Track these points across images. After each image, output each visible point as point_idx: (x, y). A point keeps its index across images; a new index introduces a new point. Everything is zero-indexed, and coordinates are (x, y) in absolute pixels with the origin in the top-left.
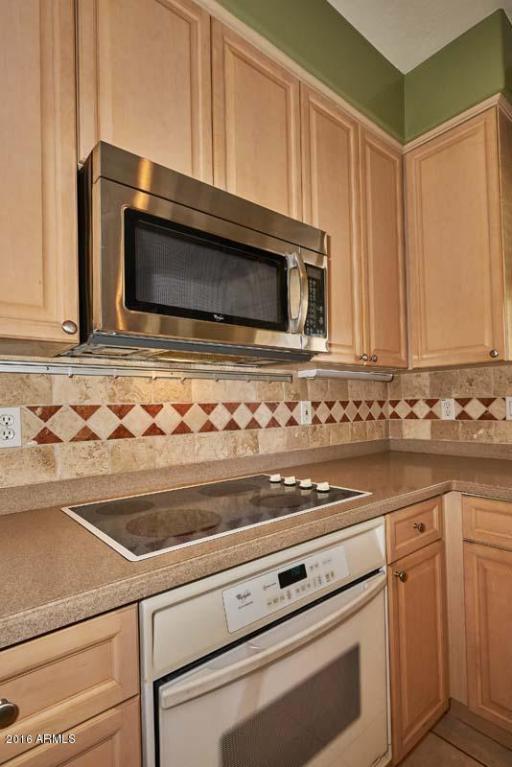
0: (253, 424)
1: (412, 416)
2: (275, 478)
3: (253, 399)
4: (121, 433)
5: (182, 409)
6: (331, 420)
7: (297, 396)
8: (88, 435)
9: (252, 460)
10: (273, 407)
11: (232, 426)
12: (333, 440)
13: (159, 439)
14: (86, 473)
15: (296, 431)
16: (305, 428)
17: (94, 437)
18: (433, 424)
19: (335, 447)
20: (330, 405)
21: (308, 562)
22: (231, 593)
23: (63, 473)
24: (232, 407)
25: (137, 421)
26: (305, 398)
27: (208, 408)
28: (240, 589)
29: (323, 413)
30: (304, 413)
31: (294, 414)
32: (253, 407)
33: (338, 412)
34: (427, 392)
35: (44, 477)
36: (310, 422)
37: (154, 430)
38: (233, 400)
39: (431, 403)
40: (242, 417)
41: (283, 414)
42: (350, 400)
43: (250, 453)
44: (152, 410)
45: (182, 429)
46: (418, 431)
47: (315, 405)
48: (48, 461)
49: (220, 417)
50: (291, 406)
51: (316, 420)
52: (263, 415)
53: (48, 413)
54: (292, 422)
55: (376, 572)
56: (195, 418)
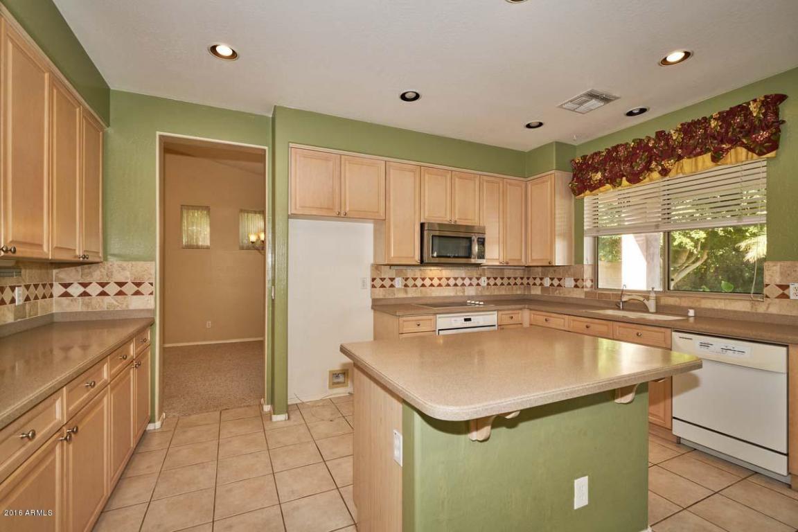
0: (463, 285)
1: (534, 284)
2: (468, 302)
3: (464, 276)
4: (423, 285)
5: (440, 279)
6: (495, 284)
7: (481, 275)
8: (415, 286)
9: (461, 296)
10: (471, 279)
11: (456, 285)
12: (496, 293)
13: (433, 288)
14: (415, 296)
15: (480, 288)
16: (483, 287)
17: (416, 286)
18: (542, 288)
19: (497, 295)
20: (495, 279)
21: (472, 318)
22: (453, 319)
23: (410, 295)
24: (456, 279)
25: (427, 282)
26: (484, 276)
27: (448, 279)
28: (455, 319)
29: (492, 282)
30: (483, 281)
31: (479, 282)
32: (463, 279)
33: (499, 281)
34: (540, 274)
35: (405, 296)
36: (486, 284)
37: (432, 285)
38: (456, 276)
39: (541, 279)
40: (459, 282)
41: (475, 282)
42: (505, 276)
43: (462, 294)
44: (431, 279)
45: (440, 285)
46: (536, 291)
47: (488, 278)
48: (406, 292)
49: (452, 282)
50: (478, 279)
51: (488, 284)
52: (467, 282)
53: (406, 279)
54: (478, 285)
55: (494, 326)
56: (444, 282)
